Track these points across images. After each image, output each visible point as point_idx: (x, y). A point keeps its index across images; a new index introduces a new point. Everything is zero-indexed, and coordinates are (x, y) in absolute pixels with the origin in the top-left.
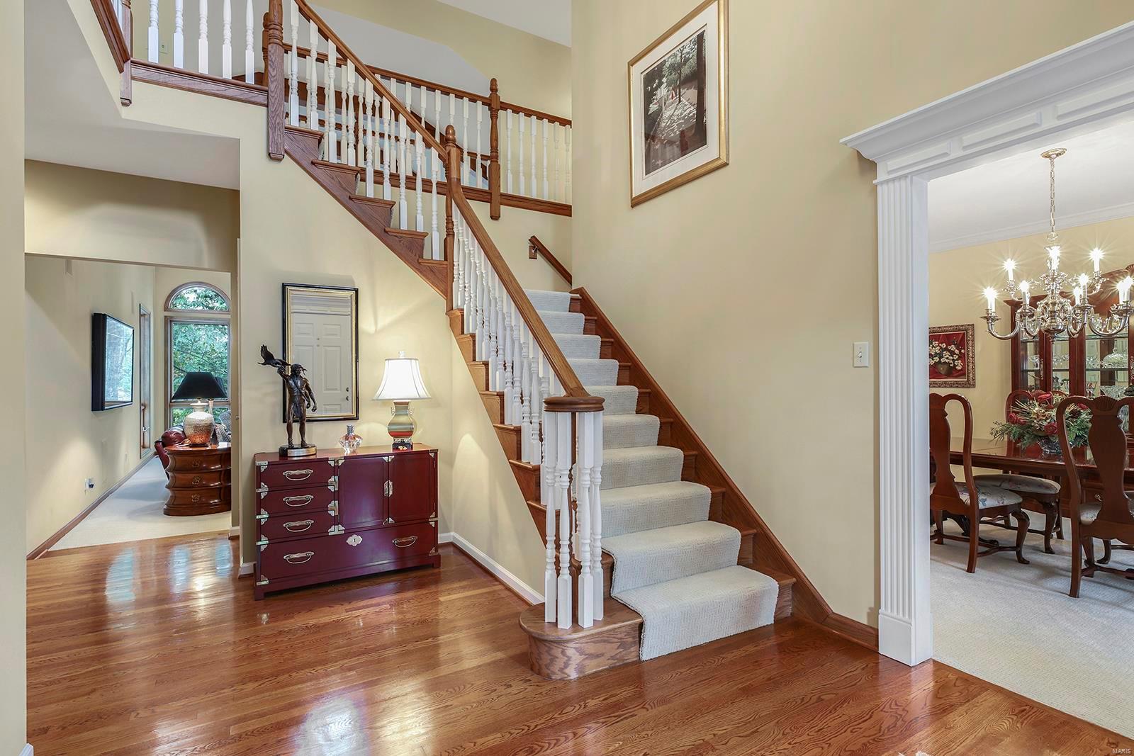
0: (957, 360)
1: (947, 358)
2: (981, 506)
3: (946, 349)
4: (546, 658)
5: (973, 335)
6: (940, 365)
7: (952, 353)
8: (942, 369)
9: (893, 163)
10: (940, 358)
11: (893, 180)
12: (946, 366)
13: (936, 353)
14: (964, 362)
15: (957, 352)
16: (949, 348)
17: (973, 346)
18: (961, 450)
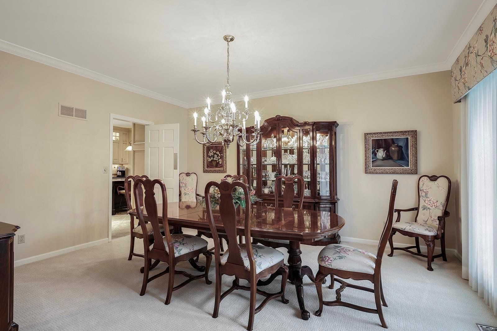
0: (220, 159)
1: (216, 158)
3: (215, 154)
6: (213, 162)
7: (218, 156)
8: (214, 163)
10: (213, 158)
12: (215, 162)
13: (212, 155)
14: (222, 160)
15: (220, 155)
16: (217, 153)
17: (226, 152)
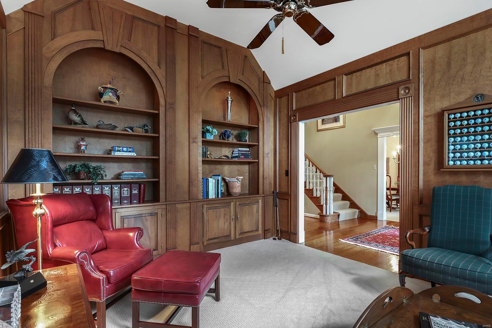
2: (393, 199)
4: (326, 219)
5: (389, 161)
9: (381, 134)
11: (381, 137)
18: (389, 187)
